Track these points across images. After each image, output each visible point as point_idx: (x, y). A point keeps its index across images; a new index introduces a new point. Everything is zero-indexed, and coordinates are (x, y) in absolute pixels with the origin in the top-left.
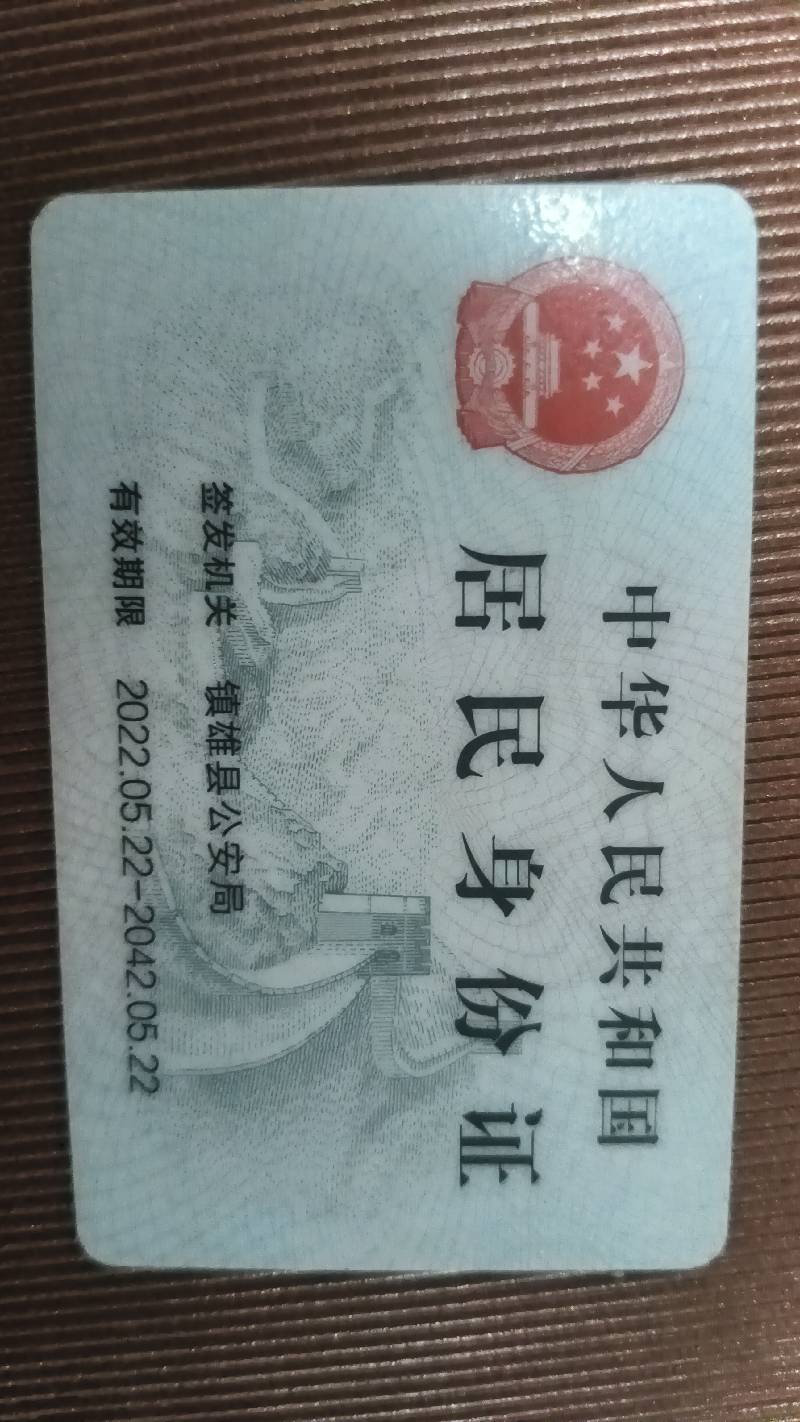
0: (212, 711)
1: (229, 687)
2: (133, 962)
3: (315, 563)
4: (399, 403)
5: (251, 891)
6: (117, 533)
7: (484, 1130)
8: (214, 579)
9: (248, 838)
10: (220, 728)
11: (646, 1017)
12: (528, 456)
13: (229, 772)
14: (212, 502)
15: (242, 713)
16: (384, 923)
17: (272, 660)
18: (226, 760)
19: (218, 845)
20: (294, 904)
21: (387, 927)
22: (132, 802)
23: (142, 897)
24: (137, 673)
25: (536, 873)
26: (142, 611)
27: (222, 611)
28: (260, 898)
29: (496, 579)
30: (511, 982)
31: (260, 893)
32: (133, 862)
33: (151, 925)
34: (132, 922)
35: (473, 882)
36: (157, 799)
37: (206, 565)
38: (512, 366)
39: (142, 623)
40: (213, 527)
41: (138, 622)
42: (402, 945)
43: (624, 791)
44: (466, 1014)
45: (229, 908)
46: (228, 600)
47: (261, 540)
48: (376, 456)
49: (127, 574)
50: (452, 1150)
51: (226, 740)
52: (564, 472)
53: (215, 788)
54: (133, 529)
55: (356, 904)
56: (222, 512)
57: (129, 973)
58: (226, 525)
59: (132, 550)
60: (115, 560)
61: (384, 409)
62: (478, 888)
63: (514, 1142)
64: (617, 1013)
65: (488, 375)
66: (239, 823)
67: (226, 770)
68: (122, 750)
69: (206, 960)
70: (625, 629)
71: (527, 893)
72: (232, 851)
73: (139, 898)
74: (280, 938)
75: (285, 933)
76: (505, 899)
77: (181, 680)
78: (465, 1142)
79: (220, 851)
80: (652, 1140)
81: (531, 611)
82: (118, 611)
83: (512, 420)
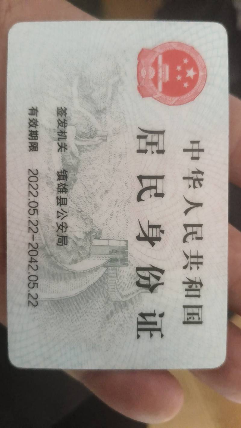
0: (59, 179)
1: (65, 172)
2: (31, 262)
3: (92, 133)
4: (120, 83)
5: (70, 238)
6: (30, 123)
7: (145, 319)
8: (60, 137)
9: (70, 221)
10: (61, 185)
11: (198, 280)
12: (159, 100)
13: (64, 199)
14: (61, 113)
15: (69, 180)
16: (113, 249)
17: (78, 163)
18: (63, 195)
19: (60, 223)
20: (84, 242)
21: (114, 250)
22: (32, 209)
23: (34, 240)
24: (34, 168)
25: (162, 233)
26: (37, 147)
28: (73, 241)
29: (149, 138)
30: (154, 268)
31: (73, 239)
32: (32, 228)
33: (37, 249)
34: (31, 248)
35: (142, 235)
36: (40, 208)
37: (58, 133)
38: (154, 73)
39: (37, 151)
40: (60, 120)
41: (36, 151)
42: (119, 256)
43: (190, 206)
44: (139, 279)
45: (63, 244)
46: (65, 144)
47: (75, 125)
48: (112, 99)
49: (33, 135)
50: (135, 326)
51: (63, 189)
52: (171, 105)
53: (59, 204)
54: (35, 121)
55: (104, 243)
56: (63, 116)
57: (29, 265)
58: (65, 120)
59: (35, 128)
60: (29, 131)
61: (115, 86)
62: (143, 238)
63: (155, 323)
64: (188, 279)
65: (147, 75)
66: (67, 216)
67: (63, 198)
68: (29, 192)
69: (55, 261)
70: (190, 154)
71: (159, 239)
72: (64, 225)
73: (33, 240)
74: (79, 254)
75: (81, 252)
76: (152, 241)
77: (49, 169)
78: (139, 323)
79: (60, 225)
80: (201, 323)
81: (161, 148)
82: (30, 147)
83: (154, 89)
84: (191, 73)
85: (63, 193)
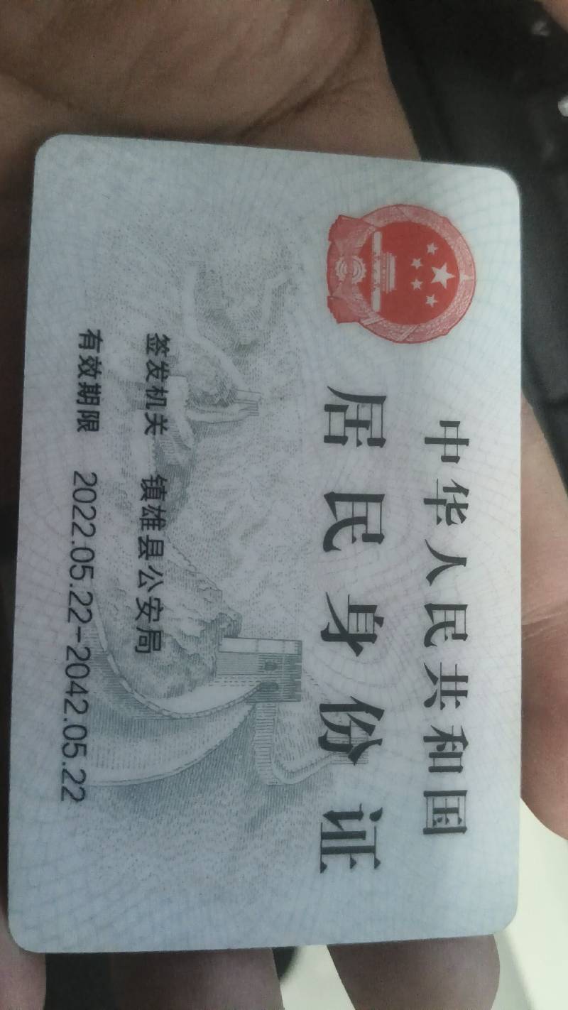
0: (145, 497)
1: (159, 480)
2: (71, 693)
3: (226, 394)
4: (289, 287)
5: (167, 635)
6: (83, 365)
7: (340, 826)
8: (152, 401)
9: (169, 594)
10: (151, 510)
11: (457, 733)
12: (374, 330)
13: (155, 544)
14: (154, 347)
15: (168, 498)
16: (267, 661)
17: (192, 462)
18: (154, 534)
19: (144, 598)
20: (200, 646)
21: (270, 664)
22: (79, 565)
23: (81, 641)
24: (87, 469)
25: (378, 623)
26: (98, 422)
27: (157, 425)
28: (175, 641)
29: (352, 412)
30: (360, 706)
31: (174, 638)
32: (76, 611)
33: (87, 663)
34: (73, 659)
35: (334, 629)
36: (99, 563)
37: (147, 391)
38: (364, 271)
39: (97, 430)
40: (154, 365)
41: (93, 430)
42: (280, 677)
43: (440, 563)
44: (327, 733)
45: (150, 648)
46: (162, 416)
47: (188, 376)
48: (271, 322)
49: (88, 395)
50: (313, 841)
51: (155, 519)
53: (144, 555)
54: (95, 362)
55: (249, 646)
56: (161, 355)
57: (67, 701)
58: (163, 363)
59: (92, 378)
60: (80, 384)
61: (278, 292)
62: (336, 635)
63: (362, 835)
64: (435, 729)
65: (349, 274)
66: (161, 582)
67: (153, 541)
68: (74, 524)
69: (129, 690)
70: (439, 449)
71: (372, 638)
72: (154, 604)
73: (79, 640)
74: (188, 672)
75: (193, 669)
76: (356, 642)
77: (124, 473)
78: (325, 836)
79: (145, 604)
80: (463, 830)
81: (376, 435)
82: (79, 421)
83: (364, 306)
84: (442, 275)
85: (154, 529)
